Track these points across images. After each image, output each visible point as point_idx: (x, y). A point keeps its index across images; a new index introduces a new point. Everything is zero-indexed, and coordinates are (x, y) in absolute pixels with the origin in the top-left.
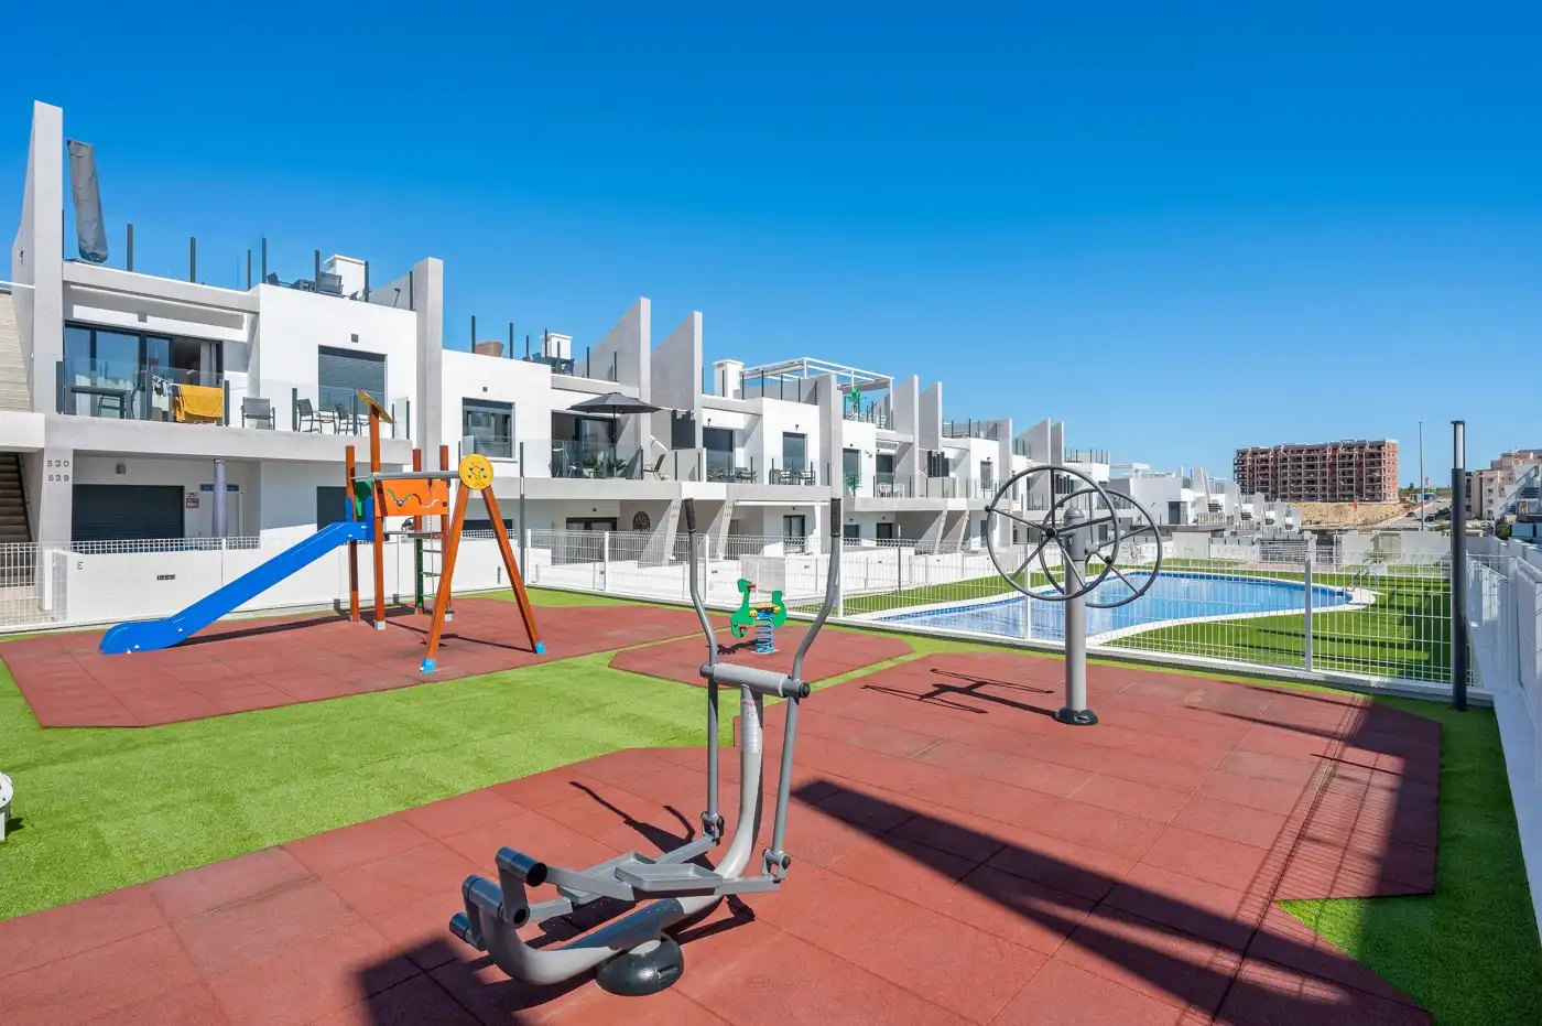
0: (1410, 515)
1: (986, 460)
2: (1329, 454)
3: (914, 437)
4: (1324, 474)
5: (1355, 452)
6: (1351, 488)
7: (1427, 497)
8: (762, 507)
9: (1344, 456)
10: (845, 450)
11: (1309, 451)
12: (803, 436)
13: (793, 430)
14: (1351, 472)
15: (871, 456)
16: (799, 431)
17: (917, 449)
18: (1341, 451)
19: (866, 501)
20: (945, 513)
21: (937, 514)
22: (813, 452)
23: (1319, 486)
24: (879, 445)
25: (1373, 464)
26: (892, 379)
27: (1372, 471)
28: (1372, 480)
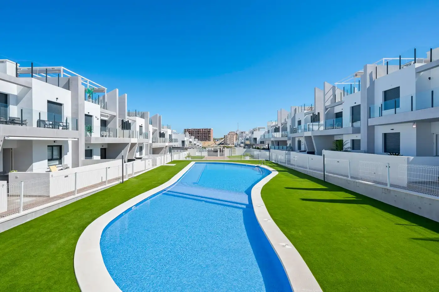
0: (216, 144)
1: (141, 125)
2: (202, 131)
3: (116, 113)
4: (201, 135)
5: (206, 130)
6: (205, 138)
7: (217, 140)
8: (31, 141)
9: (204, 132)
10: (86, 115)
11: (198, 130)
12: (61, 105)
13: (55, 100)
14: (205, 135)
15: (98, 119)
16: (58, 101)
17: (118, 119)
18: (204, 130)
19: (96, 138)
20: (130, 144)
21: (126, 144)
22: (67, 112)
23: (200, 138)
24: (101, 115)
25: (209, 133)
26: (106, 89)
27: (209, 135)
28: (209, 136)
